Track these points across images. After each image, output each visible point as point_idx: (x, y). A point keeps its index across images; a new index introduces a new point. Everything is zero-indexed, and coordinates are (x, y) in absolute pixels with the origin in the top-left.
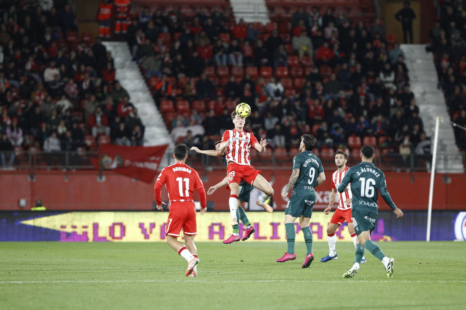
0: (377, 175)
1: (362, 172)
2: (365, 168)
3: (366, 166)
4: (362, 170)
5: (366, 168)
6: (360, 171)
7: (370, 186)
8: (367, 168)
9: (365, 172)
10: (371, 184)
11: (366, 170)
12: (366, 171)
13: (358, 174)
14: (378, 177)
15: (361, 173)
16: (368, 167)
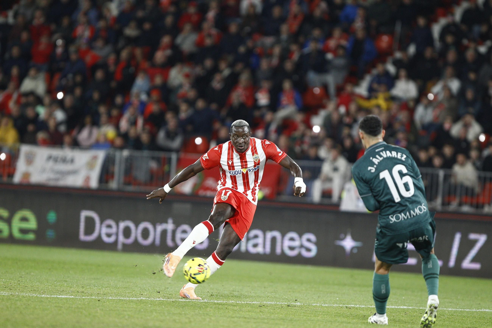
0: (402, 156)
1: (377, 163)
2: (377, 156)
3: (377, 150)
4: (376, 161)
5: (378, 153)
6: (372, 164)
7: (401, 179)
8: (381, 153)
9: (381, 161)
10: (402, 175)
11: (381, 156)
12: (381, 159)
13: (371, 170)
14: (405, 159)
15: (375, 166)
16: (382, 151)
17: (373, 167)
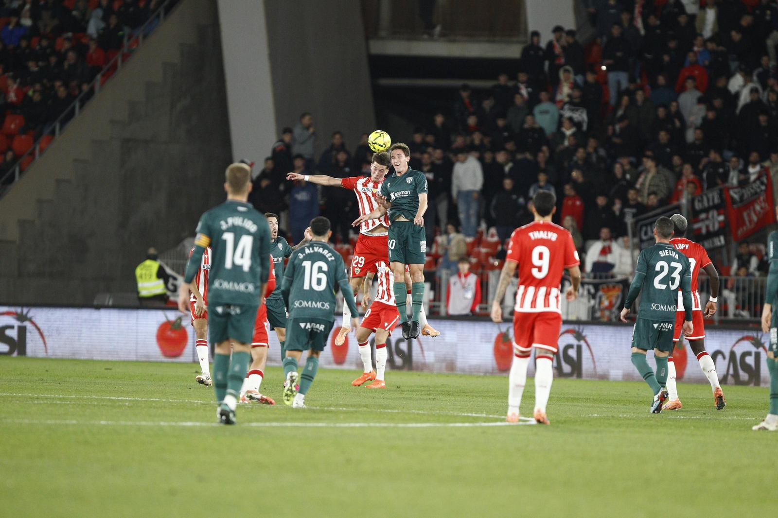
17: (302, 254)
